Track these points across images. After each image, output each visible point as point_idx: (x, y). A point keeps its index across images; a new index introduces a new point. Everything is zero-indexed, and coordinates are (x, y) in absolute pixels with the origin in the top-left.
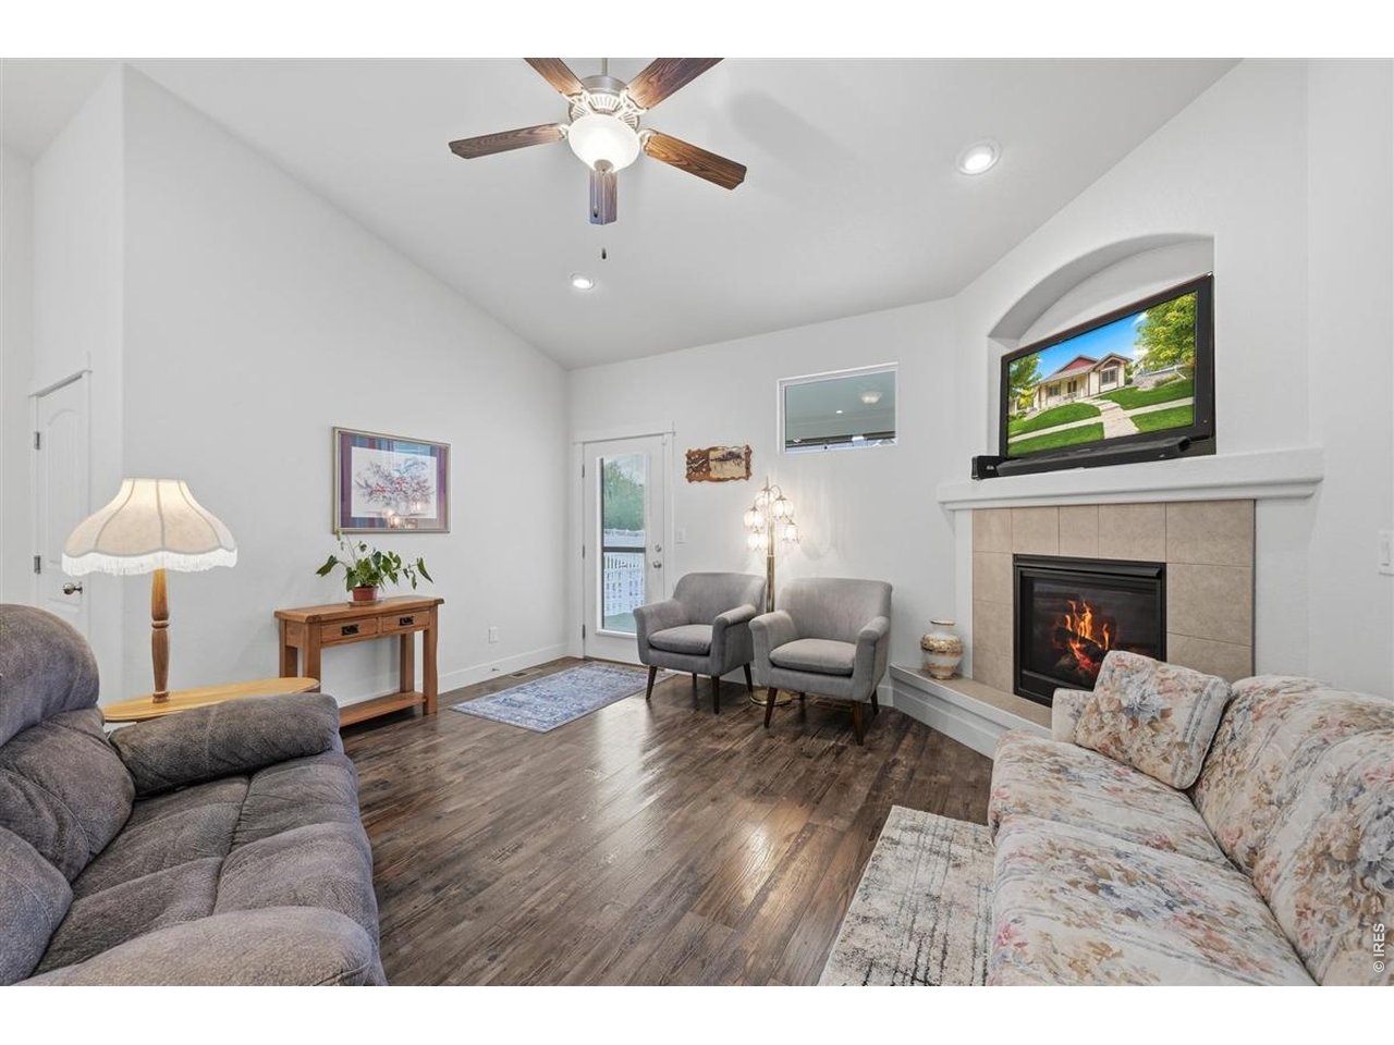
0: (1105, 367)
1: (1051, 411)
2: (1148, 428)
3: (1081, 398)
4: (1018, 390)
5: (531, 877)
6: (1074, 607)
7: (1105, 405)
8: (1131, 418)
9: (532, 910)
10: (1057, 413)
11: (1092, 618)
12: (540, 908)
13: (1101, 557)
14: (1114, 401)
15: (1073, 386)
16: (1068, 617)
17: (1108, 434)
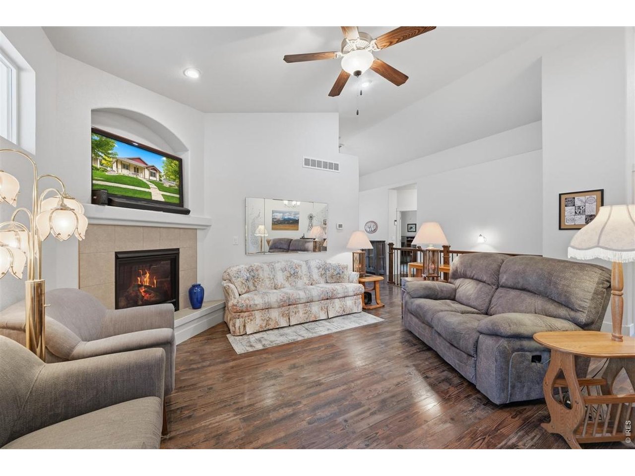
0: (151, 169)
1: (124, 176)
2: (167, 201)
3: (140, 177)
4: (100, 154)
5: (390, 371)
6: (142, 273)
7: (152, 185)
8: (162, 195)
9: (389, 361)
10: (129, 179)
11: (149, 276)
12: (386, 361)
13: (161, 248)
14: (155, 185)
15: (137, 170)
16: (139, 278)
17: (154, 198)
